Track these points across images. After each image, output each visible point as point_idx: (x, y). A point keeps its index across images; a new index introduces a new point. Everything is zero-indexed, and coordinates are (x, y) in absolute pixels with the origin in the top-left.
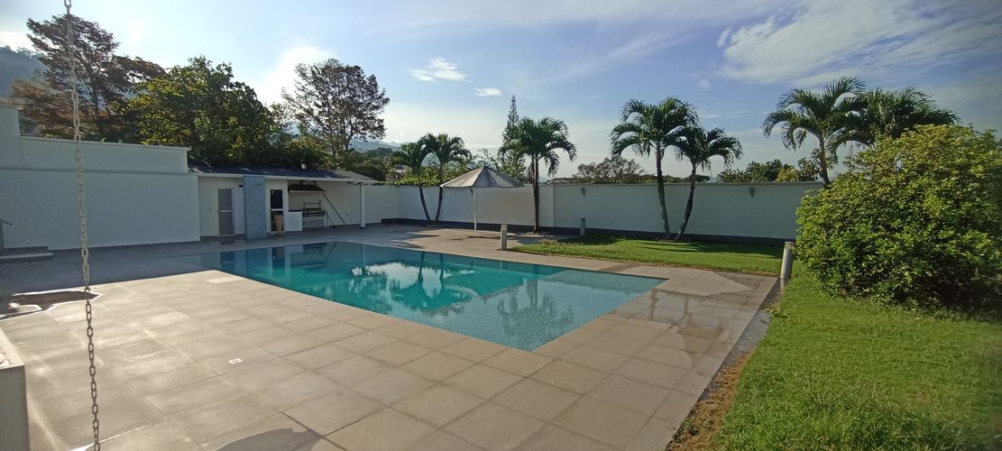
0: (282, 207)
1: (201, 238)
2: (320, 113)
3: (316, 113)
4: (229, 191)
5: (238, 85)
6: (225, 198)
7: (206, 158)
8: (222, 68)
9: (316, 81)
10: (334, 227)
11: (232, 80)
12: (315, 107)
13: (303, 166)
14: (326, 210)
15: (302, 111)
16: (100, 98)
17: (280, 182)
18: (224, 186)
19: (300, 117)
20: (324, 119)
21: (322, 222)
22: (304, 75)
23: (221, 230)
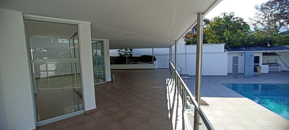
0: (259, 63)
1: (228, 73)
2: (263, 21)
3: (261, 22)
4: (237, 57)
5: (236, 18)
6: (235, 60)
7: (228, 46)
8: (231, 14)
9: (262, 9)
10: (284, 71)
11: (235, 17)
12: (261, 20)
13: (269, 45)
14: (280, 63)
15: (255, 22)
16: (194, 30)
17: (259, 53)
18: (235, 55)
19: (255, 24)
20: (265, 23)
21: (278, 69)
22: (257, 8)
23: (233, 71)
